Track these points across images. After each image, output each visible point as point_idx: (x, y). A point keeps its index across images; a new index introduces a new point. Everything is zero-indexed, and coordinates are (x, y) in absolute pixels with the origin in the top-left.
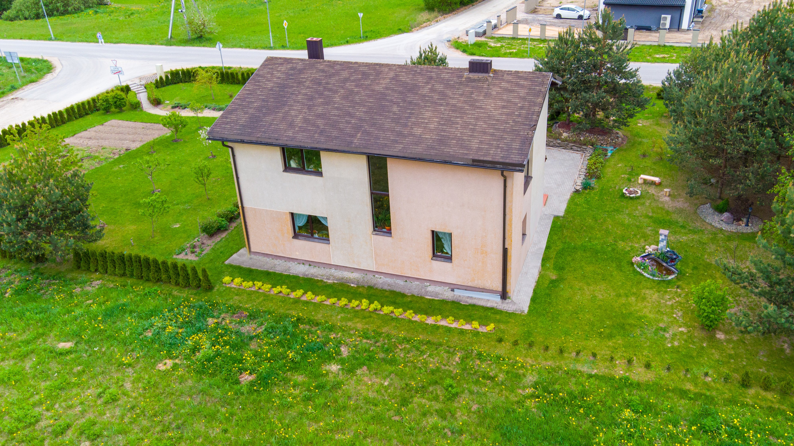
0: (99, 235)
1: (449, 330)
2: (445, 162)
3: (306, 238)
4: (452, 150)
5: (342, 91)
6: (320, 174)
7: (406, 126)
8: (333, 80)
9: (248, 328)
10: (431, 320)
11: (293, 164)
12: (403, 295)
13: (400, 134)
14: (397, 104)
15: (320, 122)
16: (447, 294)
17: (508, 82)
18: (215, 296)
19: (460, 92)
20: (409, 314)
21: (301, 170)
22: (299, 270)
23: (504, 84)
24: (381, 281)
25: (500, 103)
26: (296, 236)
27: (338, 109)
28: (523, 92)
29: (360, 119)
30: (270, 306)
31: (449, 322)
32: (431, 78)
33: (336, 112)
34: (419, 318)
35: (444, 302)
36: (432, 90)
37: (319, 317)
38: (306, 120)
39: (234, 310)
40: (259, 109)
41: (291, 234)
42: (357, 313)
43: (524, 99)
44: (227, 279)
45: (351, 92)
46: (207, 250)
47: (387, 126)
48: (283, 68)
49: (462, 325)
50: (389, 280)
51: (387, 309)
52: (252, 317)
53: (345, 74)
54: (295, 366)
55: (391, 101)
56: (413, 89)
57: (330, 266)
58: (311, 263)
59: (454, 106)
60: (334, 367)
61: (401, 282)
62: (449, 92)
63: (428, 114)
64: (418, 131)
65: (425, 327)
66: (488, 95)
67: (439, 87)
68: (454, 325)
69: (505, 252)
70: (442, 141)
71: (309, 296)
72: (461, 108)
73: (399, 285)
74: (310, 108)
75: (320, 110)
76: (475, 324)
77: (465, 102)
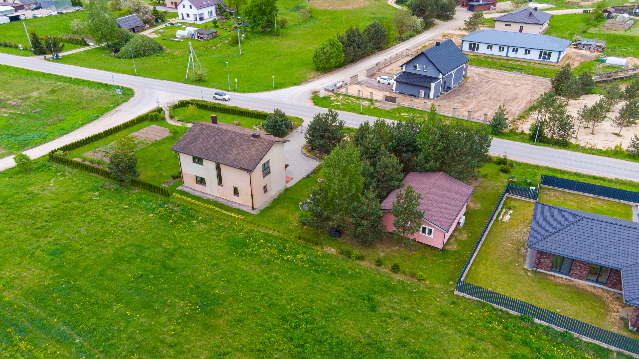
0: (139, 175)
1: (232, 216)
2: (233, 167)
3: (200, 184)
4: (236, 163)
5: (214, 139)
6: (203, 165)
7: (227, 154)
8: (212, 134)
9: (176, 209)
10: (228, 213)
11: (196, 161)
12: (224, 205)
13: (224, 156)
14: (227, 145)
15: (204, 149)
16: (237, 207)
17: (262, 142)
18: (170, 199)
19: (247, 144)
20: (223, 211)
21: (198, 163)
22: (197, 194)
23: (260, 143)
24: (220, 201)
25: (256, 150)
26: (197, 183)
27: (210, 145)
28: (264, 147)
29: (215, 150)
30: (184, 203)
31: (233, 214)
32: (241, 137)
33: (209, 146)
34: (225, 212)
35: (235, 209)
36: (239, 142)
37: (197, 209)
38: (200, 148)
39: (174, 203)
40: (188, 142)
41: (195, 182)
42: (209, 209)
43: (263, 149)
44: (174, 194)
45: (216, 139)
46: (172, 184)
47: (222, 153)
48: (199, 127)
49: (236, 216)
50: (223, 200)
51: (217, 209)
52: (178, 206)
53: (217, 132)
54: (184, 220)
55: (226, 144)
56: (234, 140)
57: (207, 194)
58: (201, 192)
59: (243, 149)
60: (195, 222)
61: (226, 201)
62: (244, 144)
63: (235, 150)
64: (229, 156)
65: (225, 215)
66: (254, 146)
67: (242, 141)
68: (235, 216)
69: (252, 195)
70: (234, 160)
71: (197, 202)
72: (244, 150)
73: (225, 202)
74: (203, 143)
75: (205, 145)
76: (239, 216)
77: (246, 148)
